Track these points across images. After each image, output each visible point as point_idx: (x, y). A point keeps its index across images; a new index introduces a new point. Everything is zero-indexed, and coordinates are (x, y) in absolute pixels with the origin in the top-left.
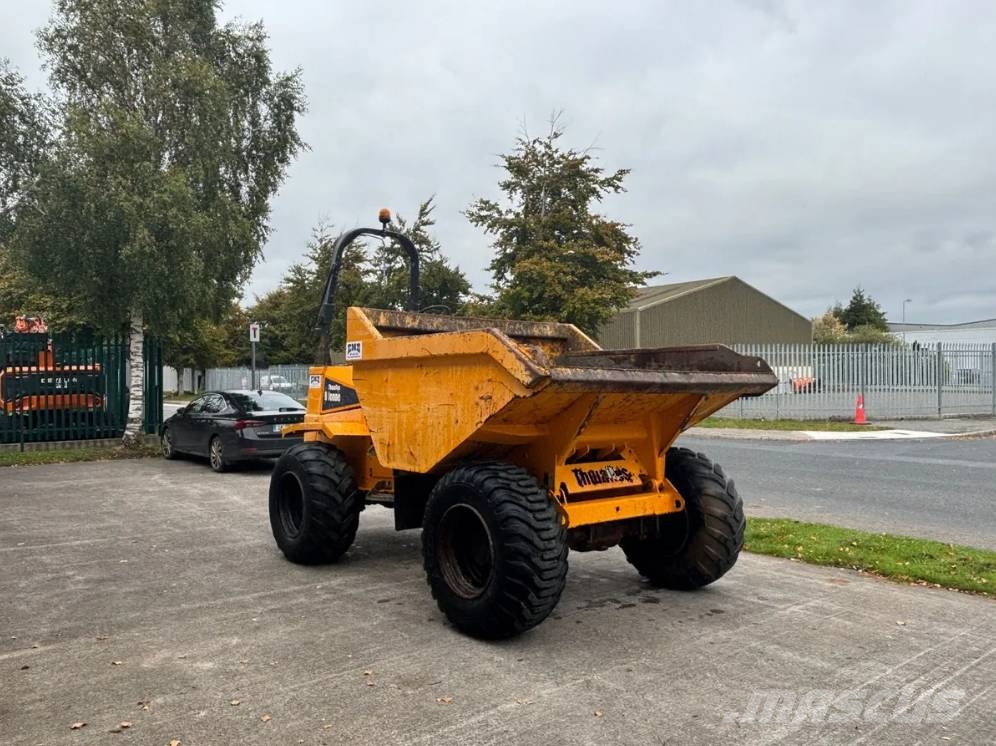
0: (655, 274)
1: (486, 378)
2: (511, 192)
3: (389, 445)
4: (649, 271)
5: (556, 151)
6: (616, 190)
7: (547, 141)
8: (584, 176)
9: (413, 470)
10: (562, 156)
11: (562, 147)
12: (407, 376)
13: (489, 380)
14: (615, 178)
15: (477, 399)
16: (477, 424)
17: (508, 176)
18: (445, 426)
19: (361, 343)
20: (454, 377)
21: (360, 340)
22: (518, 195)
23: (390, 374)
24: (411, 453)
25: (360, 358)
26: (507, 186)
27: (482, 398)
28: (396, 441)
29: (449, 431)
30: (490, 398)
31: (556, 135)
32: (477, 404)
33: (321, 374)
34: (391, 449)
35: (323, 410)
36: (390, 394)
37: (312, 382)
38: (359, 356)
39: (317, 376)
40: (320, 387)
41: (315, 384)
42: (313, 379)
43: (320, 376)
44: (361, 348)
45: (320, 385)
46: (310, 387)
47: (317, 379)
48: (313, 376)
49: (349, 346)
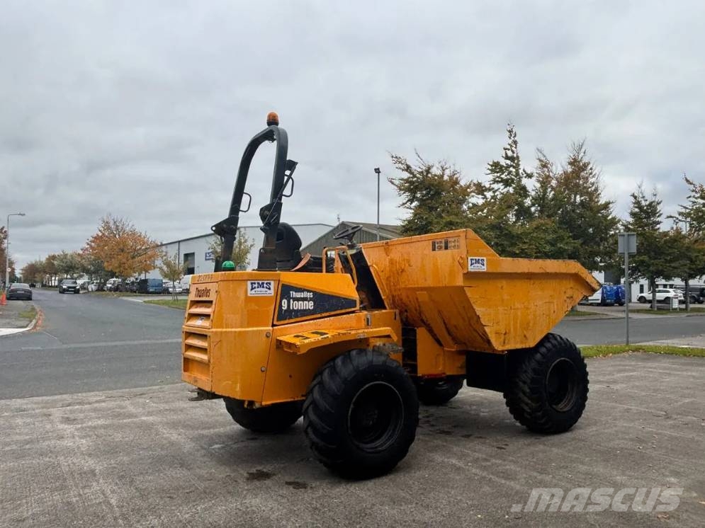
1: (569, 286)
3: (505, 334)
9: (524, 347)
12: (520, 285)
13: (571, 288)
15: (565, 298)
16: (565, 312)
18: (547, 315)
19: (485, 258)
20: (552, 286)
21: (485, 256)
23: (504, 283)
24: (524, 336)
27: (567, 297)
28: (512, 329)
29: (550, 318)
30: (572, 297)
32: (565, 301)
33: (274, 280)
34: (507, 335)
35: (278, 321)
36: (506, 297)
37: (252, 289)
38: (484, 269)
39: (266, 282)
40: (273, 294)
41: (260, 292)
42: (256, 285)
43: (272, 283)
44: (485, 263)
45: (272, 292)
46: (249, 295)
47: (265, 285)
48: (256, 282)
49: (471, 260)
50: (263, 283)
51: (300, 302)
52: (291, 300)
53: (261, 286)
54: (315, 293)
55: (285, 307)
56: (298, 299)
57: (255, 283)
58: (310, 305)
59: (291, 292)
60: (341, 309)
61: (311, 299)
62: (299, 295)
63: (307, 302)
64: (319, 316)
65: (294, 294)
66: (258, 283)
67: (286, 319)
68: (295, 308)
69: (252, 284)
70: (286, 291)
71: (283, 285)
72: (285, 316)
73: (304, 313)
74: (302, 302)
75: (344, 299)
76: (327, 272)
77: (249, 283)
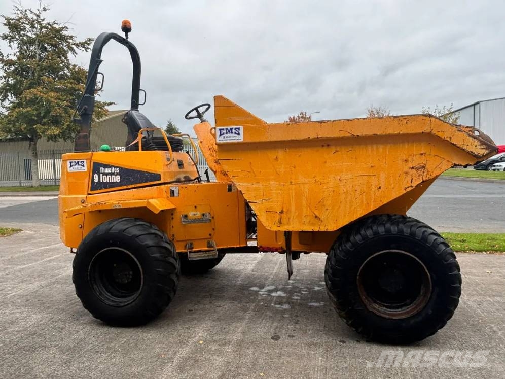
0: (111, 104)
2: (10, 42)
3: (282, 212)
4: (107, 102)
5: (43, 20)
6: (86, 50)
7: (37, 13)
8: (64, 38)
10: (49, 24)
11: (48, 18)
13: (422, 154)
14: (86, 42)
15: (406, 170)
16: (406, 188)
17: (6, 31)
18: (362, 193)
19: (241, 127)
21: (240, 124)
22: (15, 45)
23: (281, 154)
24: (316, 217)
25: (242, 140)
26: (5, 37)
27: (412, 168)
28: (293, 208)
29: (368, 196)
30: (423, 167)
31: (45, 10)
32: (406, 173)
33: (86, 159)
34: (284, 215)
35: (91, 190)
36: (282, 170)
37: (71, 166)
38: (241, 138)
39: (80, 161)
40: (86, 170)
41: (77, 169)
42: (74, 164)
43: (85, 161)
44: (241, 132)
45: (85, 169)
46: (69, 171)
47: (80, 164)
48: (74, 161)
49: (220, 130)
50: (78, 162)
51: (108, 176)
52: (101, 175)
53: (77, 164)
54: (121, 168)
55: (96, 180)
56: (107, 174)
57: (72, 162)
58: (117, 178)
59: (101, 168)
60: (146, 182)
61: (118, 174)
62: (107, 171)
63: (114, 176)
64: (125, 187)
65: (103, 170)
66: (75, 162)
67: (97, 190)
68: (104, 181)
69: (71, 163)
70: (96, 168)
71: (94, 163)
72: (96, 187)
73: (112, 185)
74: (110, 176)
75: (148, 173)
76: (143, 150)
77: (68, 162)
